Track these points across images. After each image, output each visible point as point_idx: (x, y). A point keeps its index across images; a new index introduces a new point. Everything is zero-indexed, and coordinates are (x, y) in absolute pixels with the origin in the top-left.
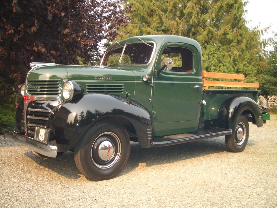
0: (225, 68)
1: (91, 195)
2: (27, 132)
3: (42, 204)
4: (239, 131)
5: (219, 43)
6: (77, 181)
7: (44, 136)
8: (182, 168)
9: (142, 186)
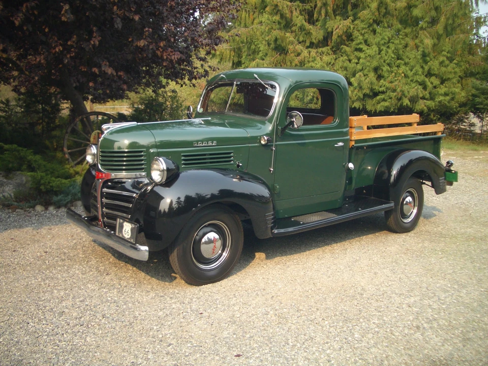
0: (407, 69)
1: (194, 307)
2: (103, 221)
3: (135, 321)
4: (407, 202)
5: (398, 23)
6: (173, 286)
7: (130, 232)
8: (316, 263)
9: (259, 293)
